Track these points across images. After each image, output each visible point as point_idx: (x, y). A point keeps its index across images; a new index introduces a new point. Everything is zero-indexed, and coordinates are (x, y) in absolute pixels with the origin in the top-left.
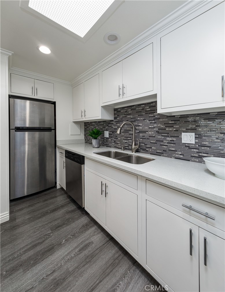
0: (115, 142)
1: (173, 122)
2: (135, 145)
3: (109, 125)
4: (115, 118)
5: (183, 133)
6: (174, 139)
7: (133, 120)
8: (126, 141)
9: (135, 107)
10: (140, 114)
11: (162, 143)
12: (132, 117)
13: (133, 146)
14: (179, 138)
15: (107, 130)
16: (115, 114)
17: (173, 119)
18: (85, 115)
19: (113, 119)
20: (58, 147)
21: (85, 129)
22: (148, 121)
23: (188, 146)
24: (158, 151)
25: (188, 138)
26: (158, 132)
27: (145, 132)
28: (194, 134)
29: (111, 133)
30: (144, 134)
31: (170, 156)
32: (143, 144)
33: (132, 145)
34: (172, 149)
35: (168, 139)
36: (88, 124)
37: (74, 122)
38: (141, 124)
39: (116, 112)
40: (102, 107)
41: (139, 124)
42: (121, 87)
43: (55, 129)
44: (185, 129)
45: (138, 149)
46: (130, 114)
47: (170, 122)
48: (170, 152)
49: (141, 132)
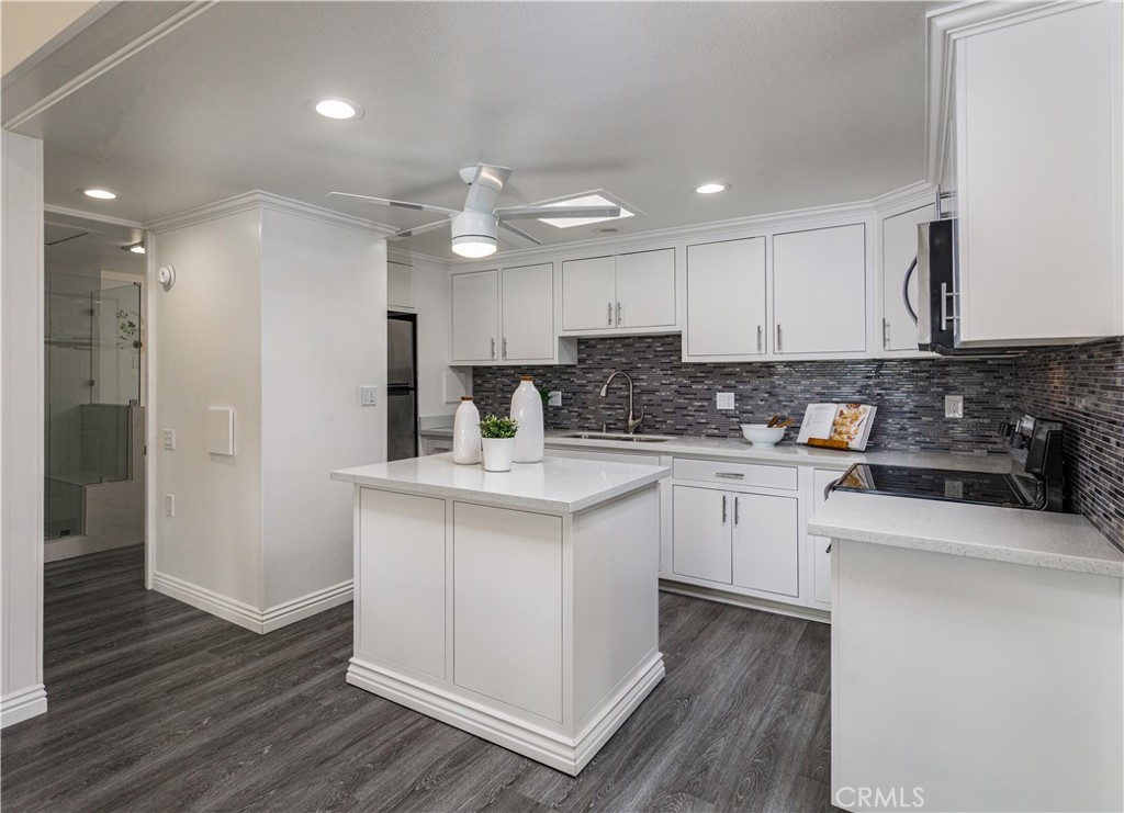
0: (579, 415)
1: (703, 375)
2: (634, 419)
3: (563, 377)
4: (580, 361)
5: (718, 394)
6: (706, 404)
7: (628, 367)
8: (609, 413)
9: (631, 341)
10: (642, 355)
11: (685, 412)
12: (624, 360)
13: (631, 422)
14: (712, 400)
15: (555, 389)
16: (579, 351)
17: (702, 369)
18: (505, 353)
19: (576, 363)
20: (422, 436)
21: (475, 385)
22: (659, 372)
23: (725, 414)
24: (679, 427)
25: (725, 401)
26: (678, 392)
27: (652, 392)
28: (733, 394)
29: (570, 395)
30: (651, 397)
31: (698, 434)
32: (650, 416)
33: (627, 420)
34: (703, 421)
35: (695, 404)
36: (490, 371)
37: (452, 367)
38: (645, 377)
39: (583, 347)
40: (562, 338)
41: (641, 377)
42: (613, 307)
43: (415, 389)
44: (720, 387)
45: (638, 427)
46: (619, 355)
47: (699, 375)
48: (699, 426)
49: (644, 392)
